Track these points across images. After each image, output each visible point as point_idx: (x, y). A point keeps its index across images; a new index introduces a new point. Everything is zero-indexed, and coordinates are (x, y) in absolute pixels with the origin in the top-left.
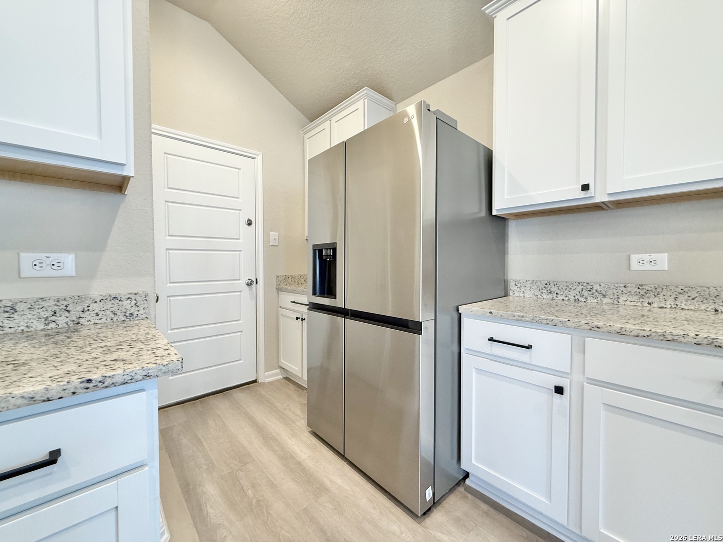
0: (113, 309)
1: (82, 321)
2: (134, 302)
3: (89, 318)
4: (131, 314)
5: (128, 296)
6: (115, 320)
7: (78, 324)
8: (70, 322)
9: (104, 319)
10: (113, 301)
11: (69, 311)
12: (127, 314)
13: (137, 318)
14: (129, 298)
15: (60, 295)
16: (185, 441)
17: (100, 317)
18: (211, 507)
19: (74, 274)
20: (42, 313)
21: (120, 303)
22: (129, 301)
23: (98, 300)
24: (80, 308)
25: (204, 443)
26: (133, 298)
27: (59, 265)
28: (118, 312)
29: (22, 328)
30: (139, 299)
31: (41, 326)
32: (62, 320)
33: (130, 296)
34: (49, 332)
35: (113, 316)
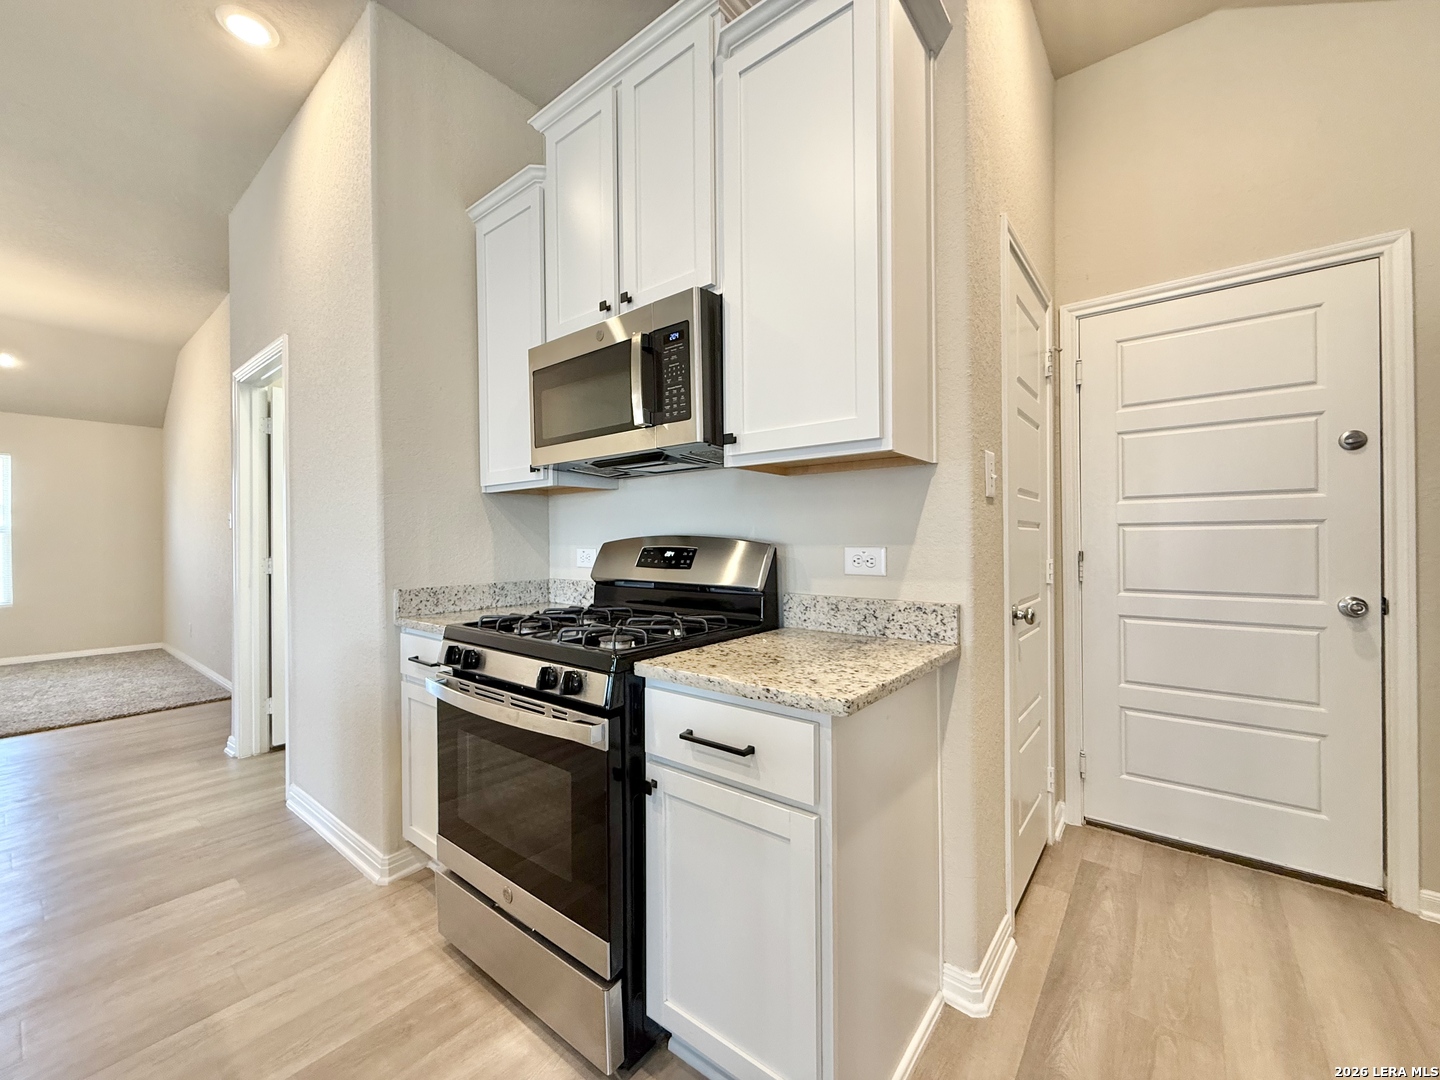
0: (916, 623)
1: (888, 632)
2: (940, 617)
3: (893, 630)
4: (937, 634)
5: (934, 607)
6: (918, 638)
7: (884, 635)
8: (877, 632)
9: (908, 635)
10: (917, 613)
11: (876, 618)
12: (932, 634)
13: (943, 642)
14: (934, 611)
15: (870, 596)
16: (1108, 905)
17: (904, 631)
18: (1072, 1039)
19: (883, 573)
20: (856, 616)
21: (925, 616)
22: (934, 615)
23: (902, 609)
24: (886, 616)
25: (1138, 933)
26: (939, 612)
27: (870, 561)
28: (922, 628)
29: (842, 629)
30: (946, 614)
31: (855, 632)
32: (871, 628)
33: (936, 608)
34: (860, 638)
35: (917, 633)
